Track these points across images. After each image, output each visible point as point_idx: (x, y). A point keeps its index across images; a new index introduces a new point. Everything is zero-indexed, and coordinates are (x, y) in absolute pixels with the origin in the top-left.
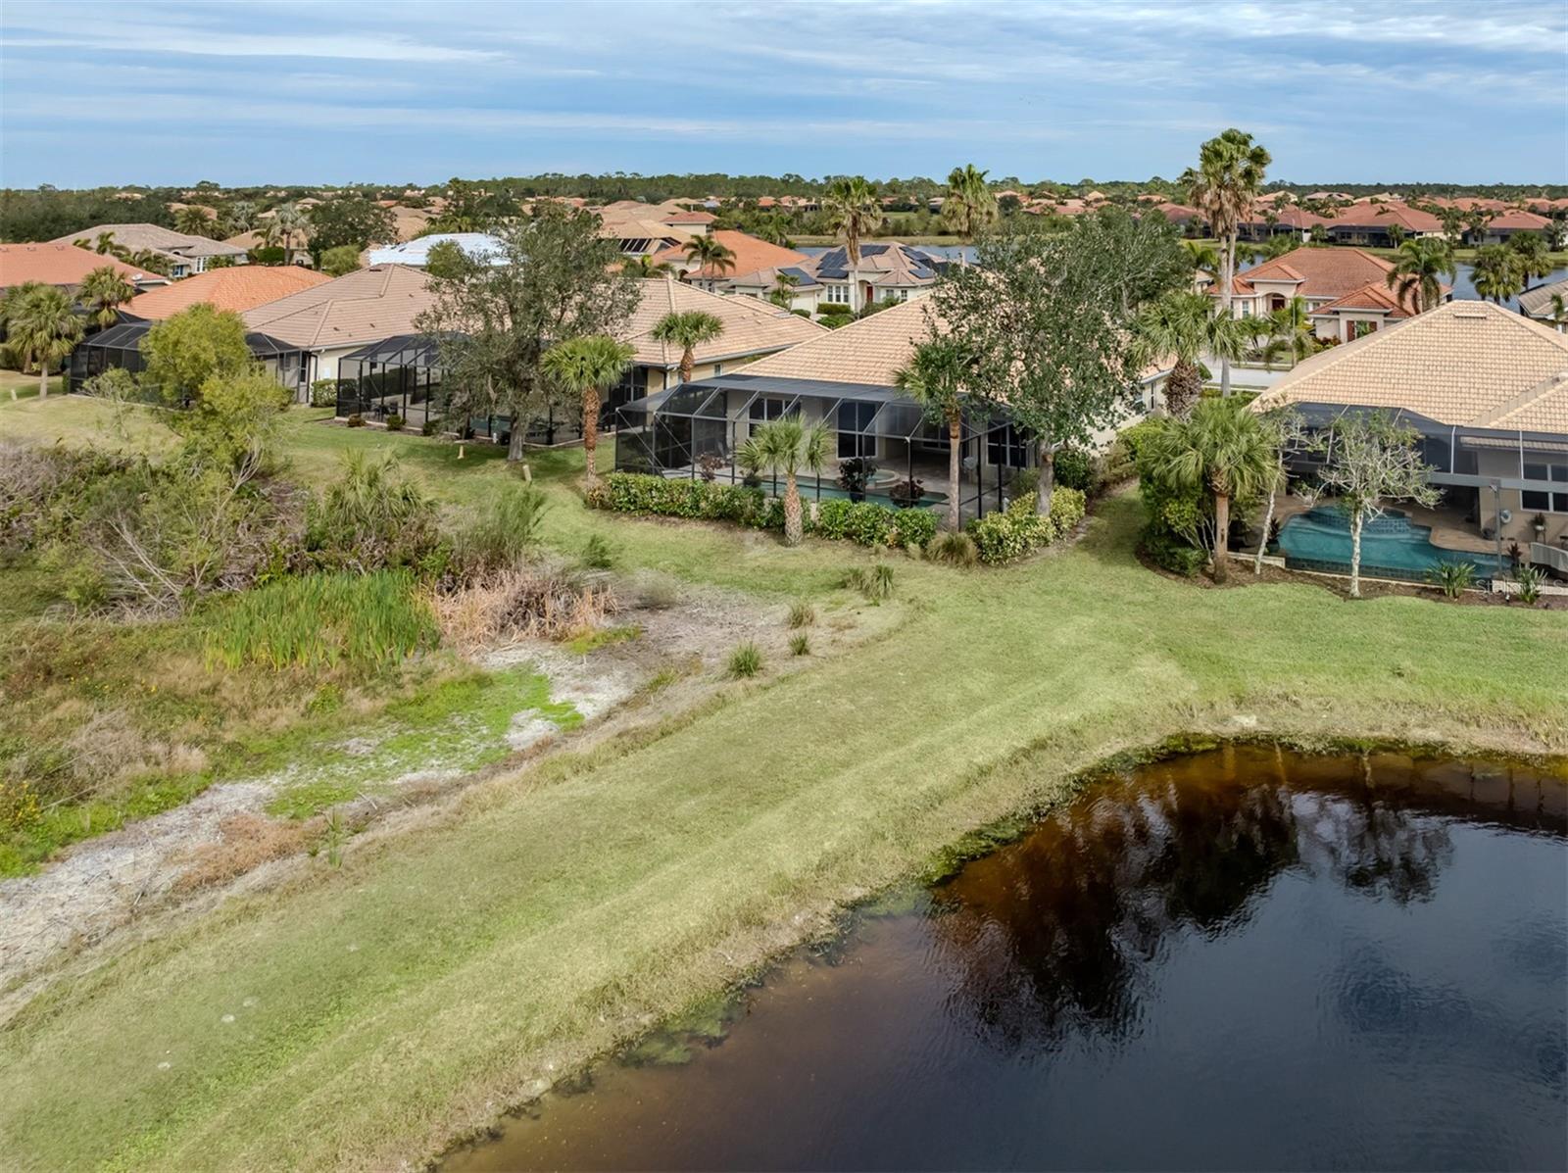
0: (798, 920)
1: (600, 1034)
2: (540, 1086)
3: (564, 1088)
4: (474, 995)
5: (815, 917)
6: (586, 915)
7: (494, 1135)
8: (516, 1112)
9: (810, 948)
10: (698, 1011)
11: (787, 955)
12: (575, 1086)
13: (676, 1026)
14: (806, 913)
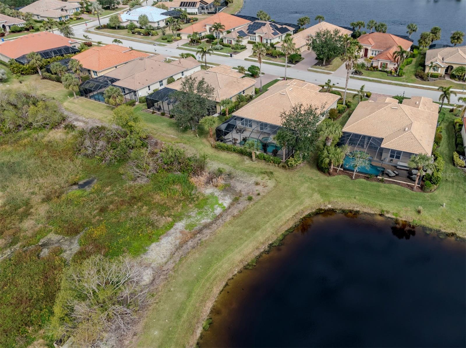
0: (263, 247)
1: (241, 266)
2: (236, 272)
3: (238, 272)
4: (226, 263)
5: (265, 247)
6: (236, 251)
7: (232, 278)
8: (234, 276)
9: (265, 252)
10: (252, 261)
11: (262, 253)
12: (240, 272)
13: (250, 264)
14: (264, 246)
